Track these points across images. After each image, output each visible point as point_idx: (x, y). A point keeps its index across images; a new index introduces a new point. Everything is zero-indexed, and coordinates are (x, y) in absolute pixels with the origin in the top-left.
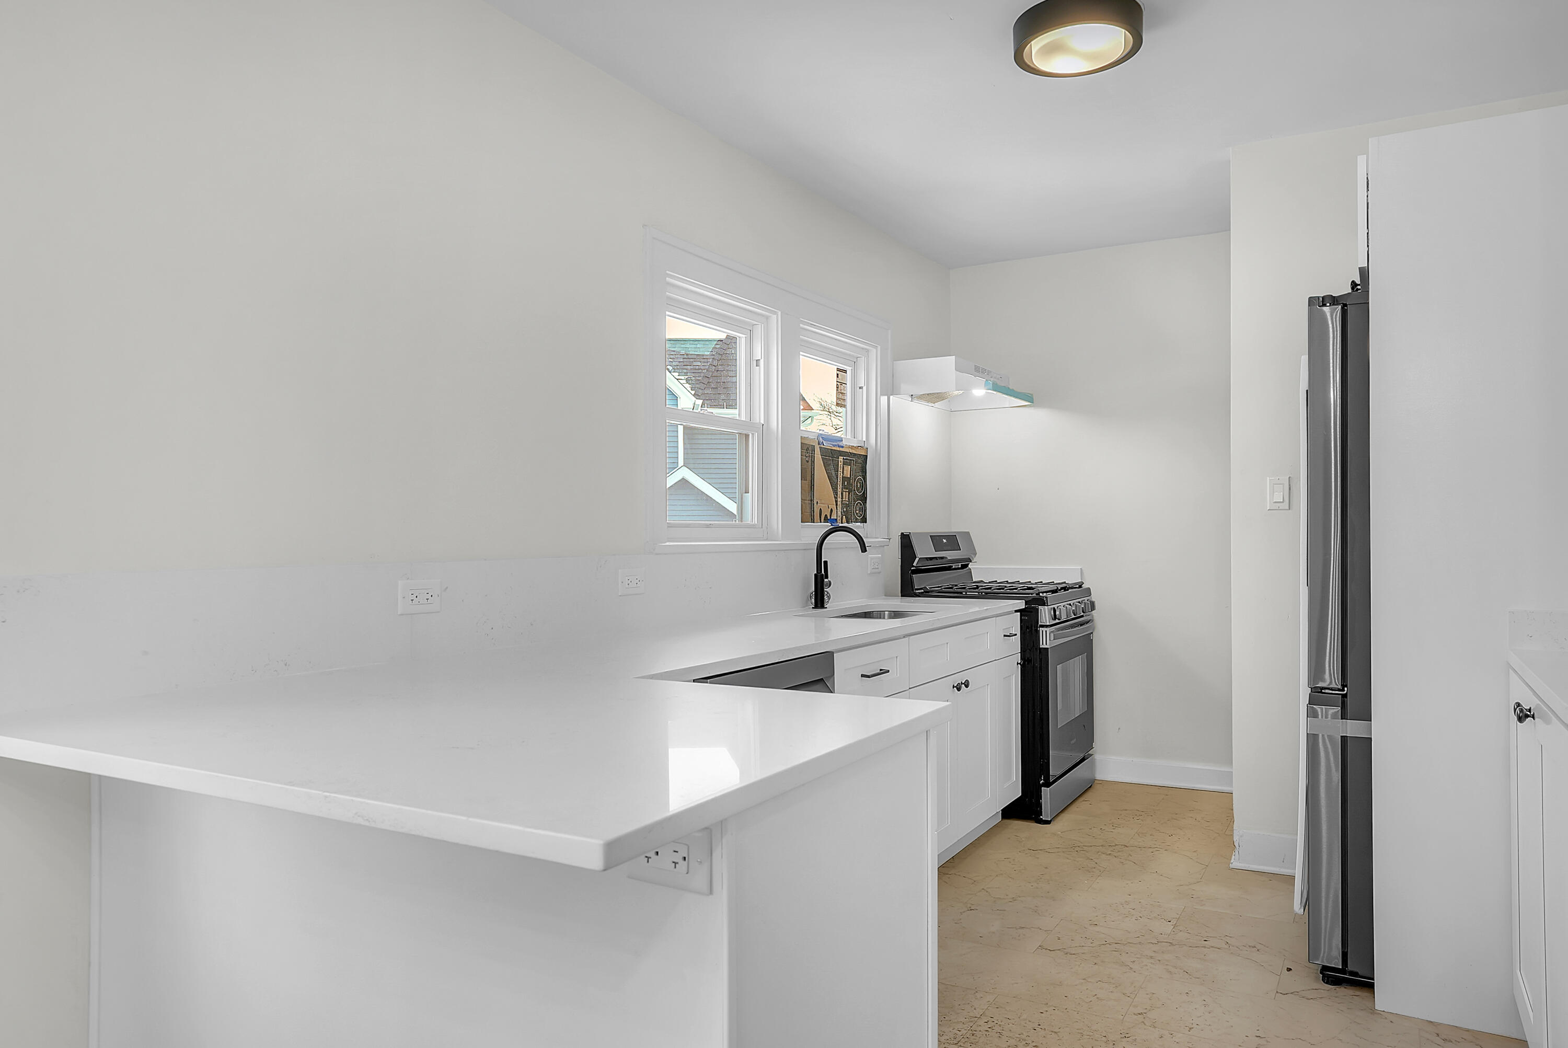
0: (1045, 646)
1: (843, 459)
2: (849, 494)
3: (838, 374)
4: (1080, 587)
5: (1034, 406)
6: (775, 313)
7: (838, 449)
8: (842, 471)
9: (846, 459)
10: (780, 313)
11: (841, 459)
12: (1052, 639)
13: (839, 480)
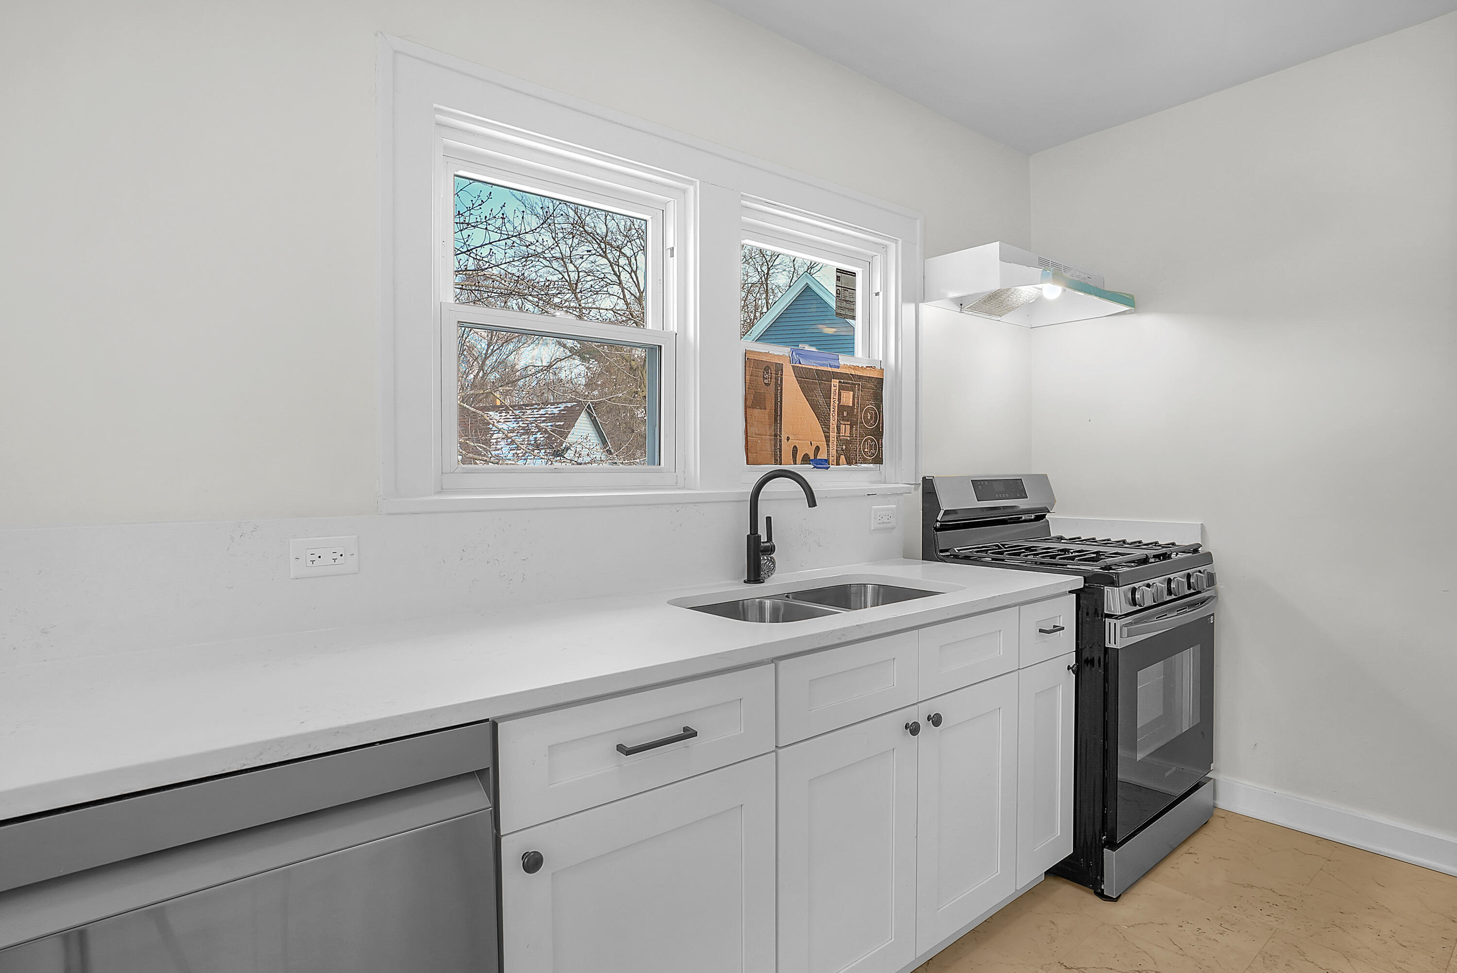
0: (1112, 646)
1: (840, 382)
2: (851, 427)
3: (838, 277)
4: (1196, 551)
5: (1135, 312)
6: (691, 183)
7: (830, 369)
8: (837, 397)
9: (844, 383)
10: (698, 182)
11: (835, 382)
12: (1125, 634)
13: (832, 410)
